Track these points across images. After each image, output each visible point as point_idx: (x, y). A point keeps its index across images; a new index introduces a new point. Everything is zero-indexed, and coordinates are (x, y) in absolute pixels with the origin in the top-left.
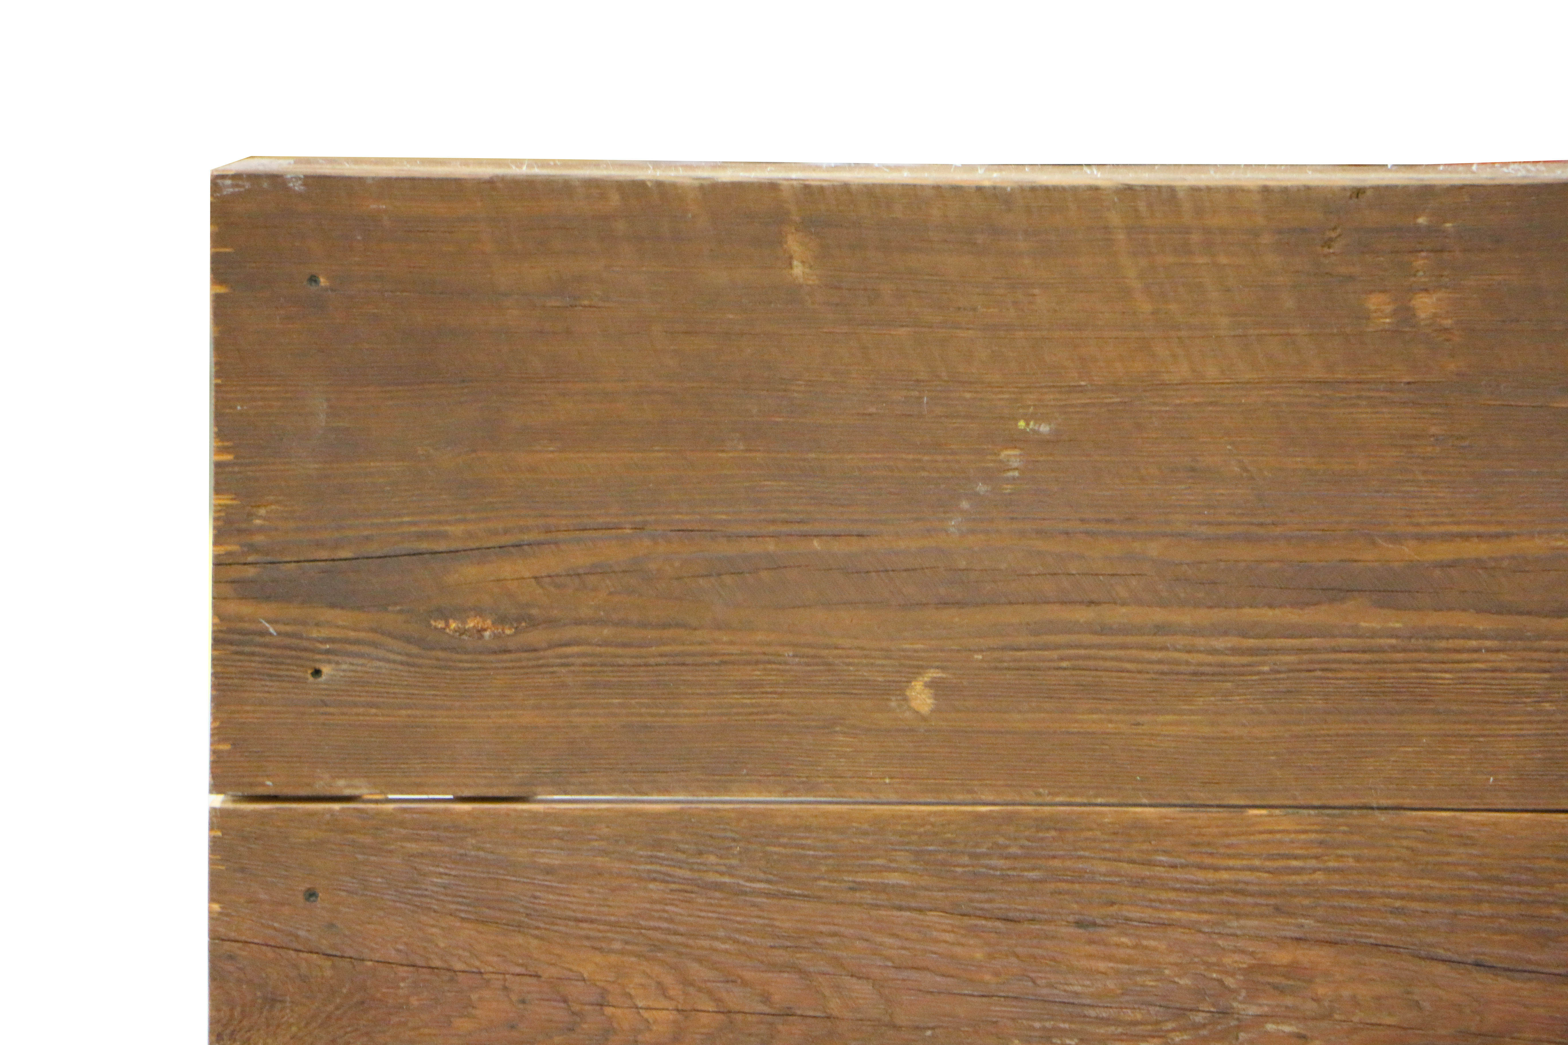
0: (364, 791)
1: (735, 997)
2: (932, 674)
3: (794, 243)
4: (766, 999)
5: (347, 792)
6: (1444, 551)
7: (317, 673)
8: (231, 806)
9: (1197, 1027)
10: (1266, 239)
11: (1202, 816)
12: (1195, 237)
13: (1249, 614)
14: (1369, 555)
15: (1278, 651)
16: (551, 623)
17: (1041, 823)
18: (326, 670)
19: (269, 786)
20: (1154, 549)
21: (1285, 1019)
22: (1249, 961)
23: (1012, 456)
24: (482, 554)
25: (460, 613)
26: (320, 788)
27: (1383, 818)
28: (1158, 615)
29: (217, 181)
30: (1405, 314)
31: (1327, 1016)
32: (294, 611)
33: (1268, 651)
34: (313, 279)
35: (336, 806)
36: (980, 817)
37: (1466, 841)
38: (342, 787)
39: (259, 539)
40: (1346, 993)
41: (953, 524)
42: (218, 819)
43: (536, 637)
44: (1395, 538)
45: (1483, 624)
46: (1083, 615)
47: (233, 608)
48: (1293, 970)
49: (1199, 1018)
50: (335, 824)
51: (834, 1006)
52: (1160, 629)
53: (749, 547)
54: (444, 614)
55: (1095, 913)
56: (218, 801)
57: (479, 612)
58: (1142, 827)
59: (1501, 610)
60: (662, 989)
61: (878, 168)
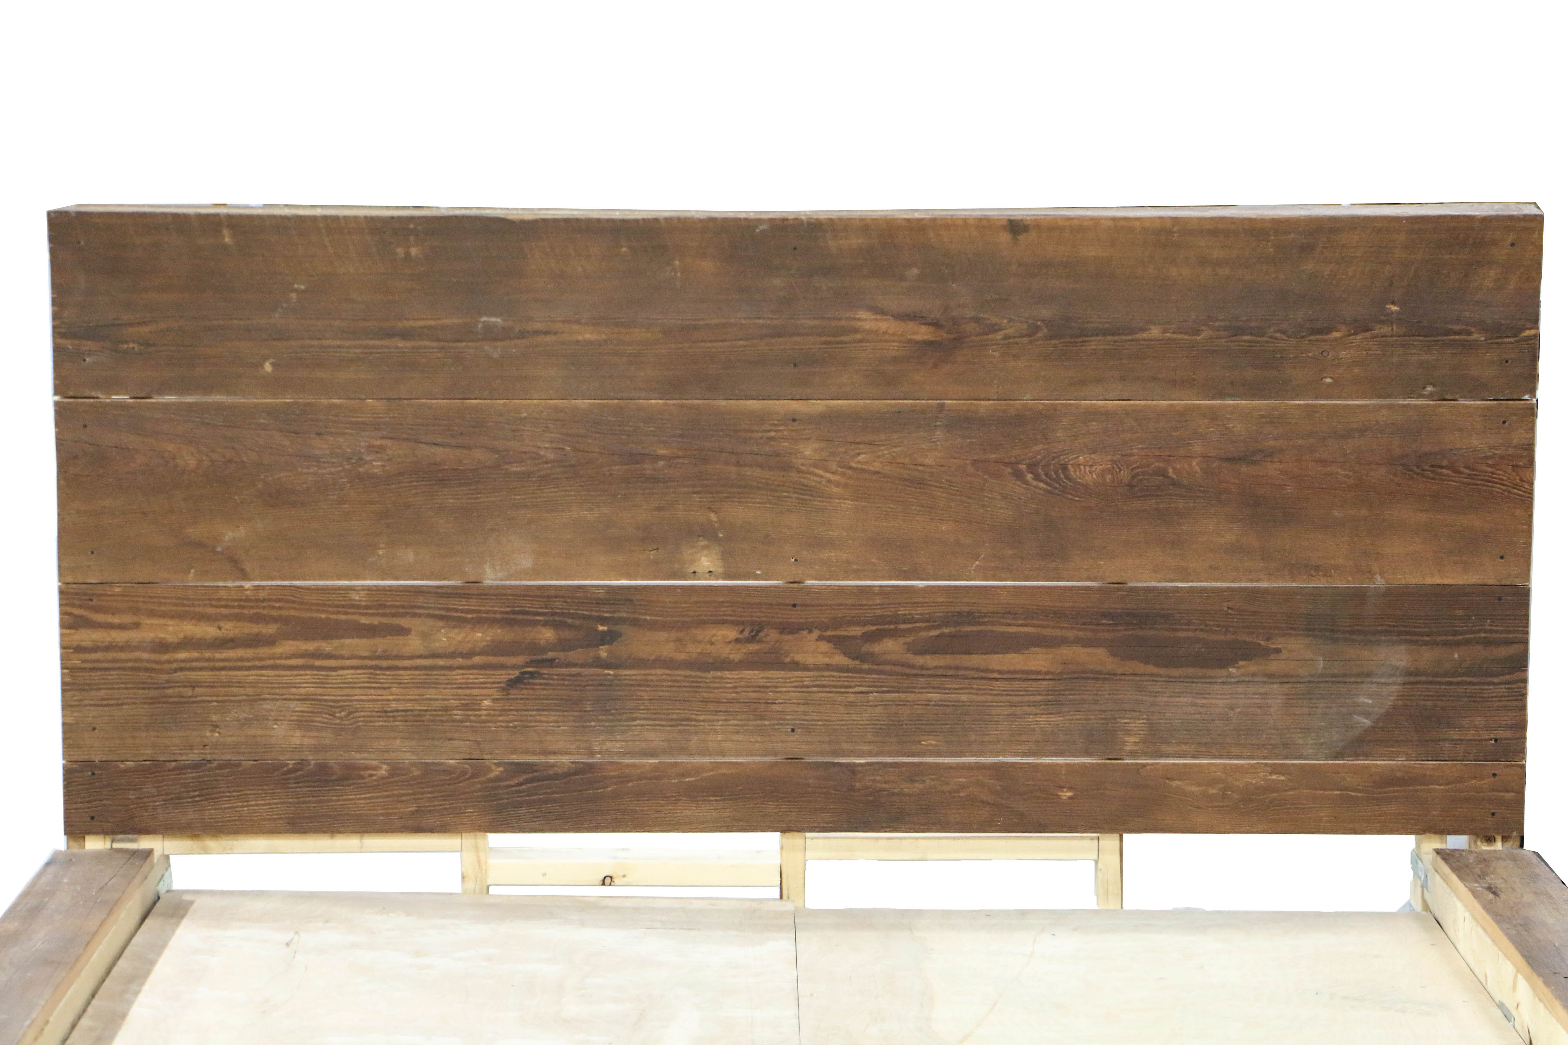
0: (100, 395)
1: (215, 456)
2: (272, 360)
3: (225, 232)
4: (224, 456)
5: (95, 396)
6: (421, 323)
7: (84, 360)
8: (60, 400)
9: (353, 463)
10: (366, 231)
11: (352, 402)
12: (346, 231)
13: (365, 342)
14: (400, 324)
15: (374, 353)
16: (154, 345)
17: (306, 405)
18: (88, 359)
19: (71, 394)
20: (337, 323)
21: (378, 461)
22: (367, 444)
23: (294, 296)
24: (131, 325)
25: (127, 342)
26: (87, 394)
27: (406, 402)
28: (338, 343)
29: (49, 213)
30: (408, 254)
31: (390, 460)
32: (76, 342)
33: (371, 353)
34: (79, 243)
35: (92, 400)
36: (287, 403)
37: (430, 408)
38: (93, 394)
39: (66, 321)
40: (396, 453)
41: (277, 315)
42: (56, 404)
43: (151, 349)
44: (408, 320)
45: (435, 344)
46: (315, 343)
47: (59, 341)
48: (380, 447)
49: (353, 461)
50: (92, 405)
51: (245, 459)
52: (339, 347)
53: (215, 323)
54: (122, 343)
55: (322, 431)
56: (57, 398)
57: (133, 342)
58: (335, 405)
59: (438, 340)
60: (192, 454)
61: (252, 207)
